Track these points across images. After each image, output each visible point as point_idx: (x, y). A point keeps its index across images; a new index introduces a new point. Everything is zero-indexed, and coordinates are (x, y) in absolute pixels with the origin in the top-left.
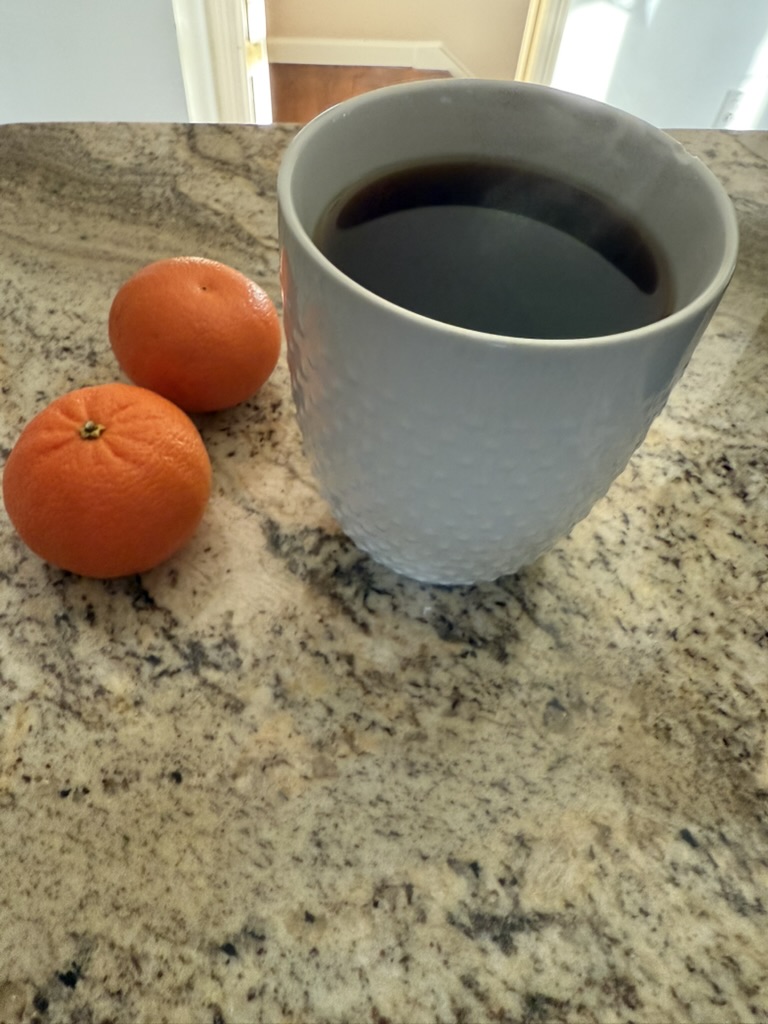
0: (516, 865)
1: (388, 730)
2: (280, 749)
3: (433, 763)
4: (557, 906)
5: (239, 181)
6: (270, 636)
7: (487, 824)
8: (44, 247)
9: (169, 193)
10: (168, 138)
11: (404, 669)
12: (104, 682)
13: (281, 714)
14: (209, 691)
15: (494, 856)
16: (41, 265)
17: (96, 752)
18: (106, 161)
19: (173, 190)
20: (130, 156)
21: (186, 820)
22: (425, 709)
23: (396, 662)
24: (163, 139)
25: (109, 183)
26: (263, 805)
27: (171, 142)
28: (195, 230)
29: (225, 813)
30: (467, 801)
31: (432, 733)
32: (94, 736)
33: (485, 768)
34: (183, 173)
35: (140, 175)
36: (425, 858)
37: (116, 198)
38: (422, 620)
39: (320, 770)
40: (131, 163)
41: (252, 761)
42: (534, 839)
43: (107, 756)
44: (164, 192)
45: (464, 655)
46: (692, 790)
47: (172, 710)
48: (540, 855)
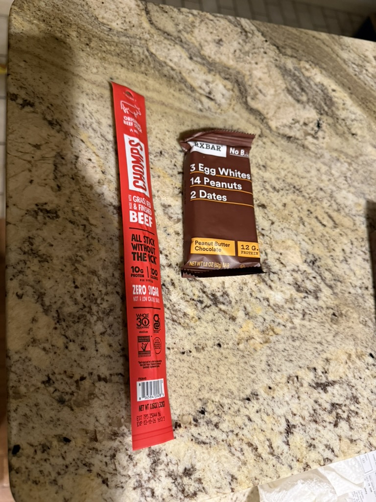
0: (326, 368)
1: (284, 326)
2: (251, 334)
3: (299, 337)
4: (338, 378)
5: (178, 47)
6: (239, 291)
7: (317, 355)
8: (94, 83)
9: (147, 53)
10: (135, 12)
11: (286, 303)
12: (185, 311)
13: (249, 321)
14: (223, 313)
15: (320, 365)
16: (96, 96)
17: (190, 337)
18: (108, 25)
19: (148, 50)
20: (119, 22)
21: (226, 360)
22: (295, 318)
23: (283, 300)
24: (133, 12)
25: (114, 42)
26: (249, 353)
27: (139, 15)
28: (165, 79)
29: (238, 357)
30: (311, 349)
31: (298, 326)
32: (187, 332)
33: (315, 338)
34: (150, 39)
35: (128, 37)
36: (300, 367)
37: (121, 53)
38: (289, 284)
39: (264, 340)
40: (122, 29)
41: (243, 339)
42: (331, 359)
43: (194, 339)
44: (143, 51)
45: (305, 298)
46: (372, 341)
47: (212, 321)
48: (333, 363)
